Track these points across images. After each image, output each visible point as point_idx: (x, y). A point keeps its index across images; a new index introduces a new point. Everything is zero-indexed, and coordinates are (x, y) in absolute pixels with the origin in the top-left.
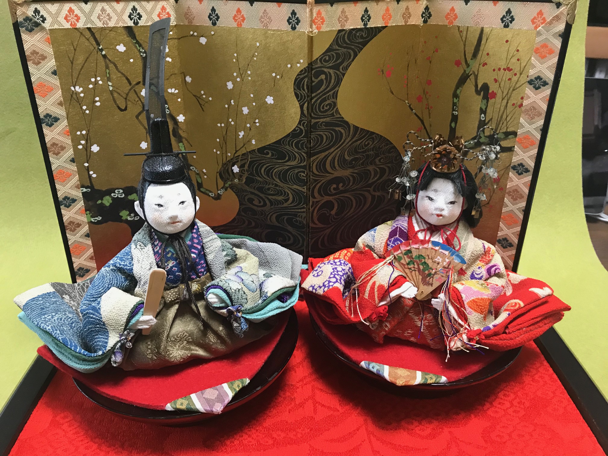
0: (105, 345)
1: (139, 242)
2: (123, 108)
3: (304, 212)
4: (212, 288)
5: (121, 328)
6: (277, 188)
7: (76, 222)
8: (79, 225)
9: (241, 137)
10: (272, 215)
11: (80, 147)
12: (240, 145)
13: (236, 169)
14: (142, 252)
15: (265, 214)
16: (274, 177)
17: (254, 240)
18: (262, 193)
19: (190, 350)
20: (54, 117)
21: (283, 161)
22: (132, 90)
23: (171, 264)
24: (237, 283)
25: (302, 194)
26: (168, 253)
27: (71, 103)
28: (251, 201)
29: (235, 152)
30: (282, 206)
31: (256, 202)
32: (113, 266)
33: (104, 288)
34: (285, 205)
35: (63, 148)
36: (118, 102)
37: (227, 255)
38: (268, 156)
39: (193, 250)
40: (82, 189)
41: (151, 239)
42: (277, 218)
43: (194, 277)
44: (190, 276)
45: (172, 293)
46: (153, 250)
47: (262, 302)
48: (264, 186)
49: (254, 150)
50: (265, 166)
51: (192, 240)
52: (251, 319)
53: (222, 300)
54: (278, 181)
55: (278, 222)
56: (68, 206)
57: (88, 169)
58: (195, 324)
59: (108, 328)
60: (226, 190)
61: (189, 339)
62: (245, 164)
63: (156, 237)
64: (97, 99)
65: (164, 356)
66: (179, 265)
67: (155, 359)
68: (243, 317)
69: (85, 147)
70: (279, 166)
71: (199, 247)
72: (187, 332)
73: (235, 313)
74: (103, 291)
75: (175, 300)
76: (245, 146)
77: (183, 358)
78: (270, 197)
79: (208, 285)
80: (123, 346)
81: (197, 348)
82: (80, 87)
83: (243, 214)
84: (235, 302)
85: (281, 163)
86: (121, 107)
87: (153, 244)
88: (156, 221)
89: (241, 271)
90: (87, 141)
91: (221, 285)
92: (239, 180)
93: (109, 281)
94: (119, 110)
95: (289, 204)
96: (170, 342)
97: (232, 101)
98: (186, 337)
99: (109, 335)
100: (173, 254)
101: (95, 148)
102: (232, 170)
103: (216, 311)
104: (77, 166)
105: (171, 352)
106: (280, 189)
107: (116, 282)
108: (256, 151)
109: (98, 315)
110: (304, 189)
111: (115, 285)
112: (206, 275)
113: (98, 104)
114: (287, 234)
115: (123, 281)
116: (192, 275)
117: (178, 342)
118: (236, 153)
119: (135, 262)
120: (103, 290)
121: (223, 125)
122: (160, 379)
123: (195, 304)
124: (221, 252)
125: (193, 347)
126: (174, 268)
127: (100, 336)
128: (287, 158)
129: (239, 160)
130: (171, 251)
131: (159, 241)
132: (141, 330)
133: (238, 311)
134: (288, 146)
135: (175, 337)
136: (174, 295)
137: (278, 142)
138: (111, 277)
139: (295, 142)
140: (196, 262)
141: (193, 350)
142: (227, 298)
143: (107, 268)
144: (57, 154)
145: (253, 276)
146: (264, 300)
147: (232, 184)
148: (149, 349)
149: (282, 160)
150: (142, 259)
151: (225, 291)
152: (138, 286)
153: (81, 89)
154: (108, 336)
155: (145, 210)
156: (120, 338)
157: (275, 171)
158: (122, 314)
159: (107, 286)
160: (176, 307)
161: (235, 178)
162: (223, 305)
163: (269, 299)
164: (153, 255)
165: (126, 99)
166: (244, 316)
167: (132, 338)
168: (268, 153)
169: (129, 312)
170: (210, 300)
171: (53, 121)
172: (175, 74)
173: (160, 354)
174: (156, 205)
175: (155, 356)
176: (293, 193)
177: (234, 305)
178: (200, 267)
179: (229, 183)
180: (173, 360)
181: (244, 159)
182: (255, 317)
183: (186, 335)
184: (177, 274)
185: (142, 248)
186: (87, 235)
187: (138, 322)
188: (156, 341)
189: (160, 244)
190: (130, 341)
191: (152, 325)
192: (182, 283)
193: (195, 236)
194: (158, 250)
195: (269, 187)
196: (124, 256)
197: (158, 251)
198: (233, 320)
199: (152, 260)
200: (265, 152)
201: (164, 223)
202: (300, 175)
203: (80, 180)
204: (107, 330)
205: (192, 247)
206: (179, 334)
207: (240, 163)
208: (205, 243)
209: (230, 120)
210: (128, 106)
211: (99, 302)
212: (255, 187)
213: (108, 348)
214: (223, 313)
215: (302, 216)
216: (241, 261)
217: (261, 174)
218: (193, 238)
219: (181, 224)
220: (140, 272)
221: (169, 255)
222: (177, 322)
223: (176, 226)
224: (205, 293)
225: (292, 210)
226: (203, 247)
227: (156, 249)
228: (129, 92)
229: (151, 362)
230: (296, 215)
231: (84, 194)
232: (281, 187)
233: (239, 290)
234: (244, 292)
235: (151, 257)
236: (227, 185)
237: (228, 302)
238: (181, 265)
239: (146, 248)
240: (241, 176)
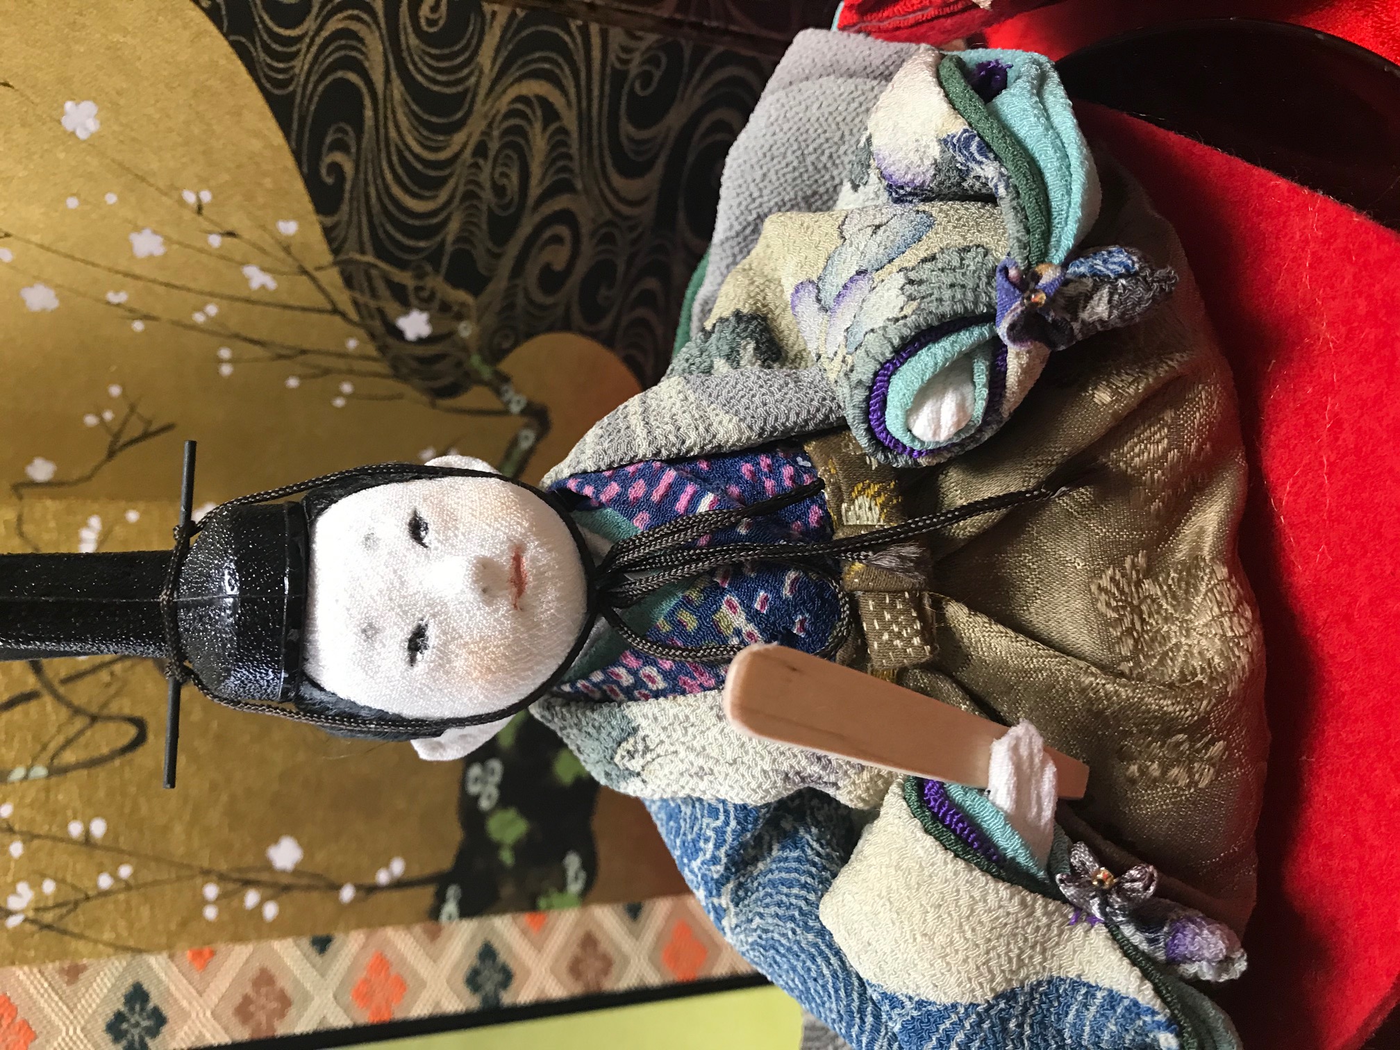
0: (1127, 1009)
1: (617, 759)
2: (132, 731)
3: (604, 35)
4: (882, 421)
5: (1039, 913)
6: (494, 146)
7: (574, 949)
8: (589, 942)
9: (269, 282)
10: (615, 192)
11: (270, 910)
12: (304, 292)
13: (415, 325)
14: (660, 750)
15: (609, 223)
16: (443, 156)
17: (703, 263)
18: (513, 223)
19: (1192, 567)
20: (125, 1004)
21: (367, 101)
22: (62, 690)
23: (733, 617)
24: (873, 298)
25: (517, 32)
26: (680, 625)
27: (76, 930)
28: (551, 280)
29: (337, 319)
30: (575, 135)
31: (558, 257)
32: (719, 895)
33: (821, 953)
34: (570, 120)
35: (264, 979)
36: (105, 750)
37: (732, 357)
38: (348, 168)
39: (681, 505)
40: (444, 917)
41: (605, 697)
42: (630, 169)
43: (814, 514)
44: (807, 533)
45: (886, 627)
46: (657, 695)
47: (997, 158)
48: (484, 208)
49: (328, 232)
50: (396, 191)
51: (627, 506)
52: (1082, 222)
53: (957, 370)
54: (459, 138)
55: (649, 165)
56: (506, 977)
57: (368, 890)
58: (1056, 531)
59: (1034, 979)
60: (505, 379)
61: (1134, 565)
62: (390, 284)
63: (598, 677)
64: (75, 829)
65: (1219, 702)
66: (745, 579)
67: (1226, 748)
68: (1065, 265)
69: (269, 892)
70: (391, 125)
71: (670, 475)
72: (1096, 574)
73: (1041, 298)
74: (833, 960)
75: (922, 616)
76: (310, 268)
77: (1239, 603)
78: (535, 191)
79: (864, 442)
80: (1144, 917)
81: (1188, 531)
82: (14, 892)
83: (606, 323)
84: (976, 303)
85: (376, 110)
86: (125, 741)
87: (631, 694)
88: (501, 668)
89: (816, 285)
90: (248, 884)
91: (872, 367)
92: (460, 317)
93: (790, 925)
94: (140, 751)
95: (569, 103)
96: (1138, 664)
97: (113, 297)
98: (1123, 582)
99: (1072, 975)
100: (686, 603)
101: (285, 854)
102: (421, 341)
103: (1007, 408)
104: (347, 930)
105: (1196, 663)
106: (496, 133)
107: (795, 891)
108: (329, 221)
109: (954, 1018)
110: (494, 14)
111: (812, 897)
112: (815, 458)
113: (98, 828)
114: (704, 136)
115: (796, 854)
116: (806, 524)
117: (1143, 621)
118: (343, 315)
119: (708, 790)
120: (829, 964)
121: (225, 353)
122: (1330, 732)
123: (957, 519)
124: (713, 381)
125: (1182, 552)
126: (757, 606)
127: (1071, 1017)
128: (353, 77)
129: (373, 304)
130: (673, 613)
131: (616, 662)
132: (1064, 806)
133: (1027, 282)
134: (297, 63)
135: (1116, 633)
136: (895, 620)
137: (281, 108)
138: (773, 909)
139: (270, 23)
140: (740, 499)
141: (1197, 547)
142: (946, 343)
143: (725, 922)
144: (285, 1002)
145: (849, 230)
146: (985, 148)
147: (480, 351)
148: (1164, 773)
149: (361, 106)
150: (692, 757)
151: (907, 349)
152: (831, 791)
153: (22, 887)
154: (1076, 984)
155: (448, 714)
156: (1092, 920)
157: (417, 149)
158: (964, 901)
159: (810, 937)
160: (957, 612)
161: (451, 334)
162: (981, 371)
163: (984, 126)
164: (680, 699)
165: (94, 719)
166: (1058, 256)
167: (1102, 860)
168: (336, 168)
169: (961, 864)
170: (946, 433)
171: (142, 1009)
172: (20, 519)
173: (1204, 720)
174: (412, 661)
175: (1207, 747)
176: (515, 72)
177: (989, 305)
178: (769, 484)
179: (475, 360)
180: (1245, 659)
181: (369, 279)
182: (1077, 196)
183: (1112, 579)
184: (786, 592)
185: (640, 747)
186: (634, 912)
187: (1016, 820)
188: (1126, 734)
189: (632, 662)
190: (1118, 871)
191: (1046, 749)
192: (836, 573)
193: (614, 488)
194: (662, 672)
195: (488, 185)
196: (677, 835)
197: (666, 675)
198: (1075, 318)
199: (704, 707)
200: (329, 180)
201: (514, 630)
202: (431, 23)
203: (405, 922)
204: (1039, 984)
205: (662, 511)
206: (1102, 615)
207: (391, 307)
208: (653, 449)
209: (199, 318)
210: (127, 711)
211: (884, 995)
212: (489, 251)
213: (1146, 995)
214: (1026, 371)
215: (626, 50)
216: (770, 296)
217: (433, 213)
218: (621, 502)
219: (534, 552)
220: (757, 771)
221: (691, 622)
222: (1035, 615)
223: (540, 575)
224: (901, 462)
225: (596, 93)
226: (676, 461)
227: (653, 682)
228: (69, 705)
229: (1237, 773)
230: (619, 77)
231: (468, 910)
232: (490, 125)
233: (911, 282)
234: (924, 260)
235: (688, 711)
236: (486, 372)
237: (966, 339)
238: (745, 571)
239: (646, 727)
240: (445, 307)
